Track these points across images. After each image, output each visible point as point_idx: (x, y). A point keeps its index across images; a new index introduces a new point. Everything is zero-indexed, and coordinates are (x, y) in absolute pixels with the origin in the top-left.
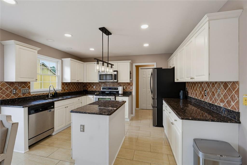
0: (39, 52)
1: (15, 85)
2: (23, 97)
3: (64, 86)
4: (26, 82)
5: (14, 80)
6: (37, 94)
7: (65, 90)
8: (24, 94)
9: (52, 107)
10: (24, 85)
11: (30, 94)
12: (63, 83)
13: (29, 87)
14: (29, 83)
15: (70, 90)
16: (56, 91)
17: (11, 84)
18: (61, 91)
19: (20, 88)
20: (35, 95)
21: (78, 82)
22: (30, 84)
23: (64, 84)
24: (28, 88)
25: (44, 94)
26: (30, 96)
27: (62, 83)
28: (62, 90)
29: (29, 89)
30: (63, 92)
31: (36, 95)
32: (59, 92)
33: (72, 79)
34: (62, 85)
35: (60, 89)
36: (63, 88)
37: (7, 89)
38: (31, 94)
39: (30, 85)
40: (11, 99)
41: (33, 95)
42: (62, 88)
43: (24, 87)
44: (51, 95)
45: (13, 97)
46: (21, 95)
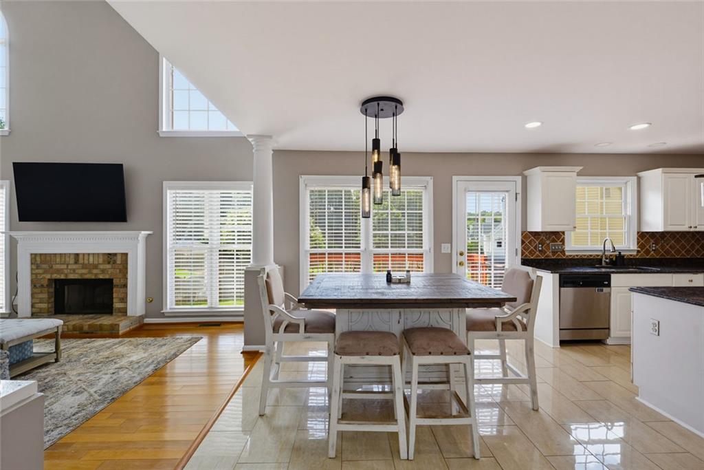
0: (579, 174)
1: (542, 237)
2: (553, 258)
3: (647, 241)
4: (558, 232)
5: (539, 229)
6: (577, 256)
7: (650, 252)
8: (554, 253)
9: (605, 283)
10: (554, 237)
11: (564, 255)
12: (643, 233)
13: (563, 241)
14: (563, 233)
15: (667, 252)
16: (620, 253)
17: (535, 235)
18: (635, 253)
19: (548, 242)
20: (574, 256)
21: (692, 230)
22: (564, 235)
23: (643, 236)
24: (560, 242)
25: (591, 256)
26: (564, 258)
27: (638, 233)
28: (638, 251)
29: (563, 244)
30: (642, 255)
31: (576, 257)
32: (631, 255)
33: (669, 223)
34: (638, 239)
35: (632, 248)
36: (641, 246)
37: (530, 243)
38: (567, 254)
39: (564, 238)
40: (535, 259)
41: (570, 256)
42: (639, 247)
43: (554, 241)
44: (607, 260)
45: (538, 256)
46: (551, 254)
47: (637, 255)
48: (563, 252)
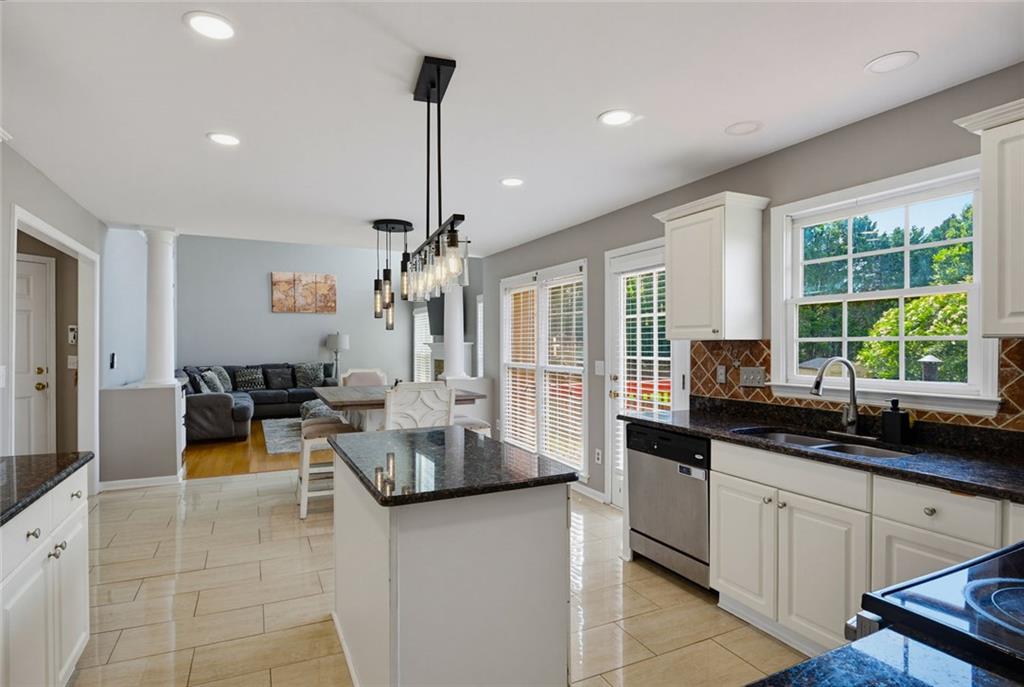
1: (724, 353)
2: (746, 400)
4: (756, 342)
6: (800, 401)
8: (749, 389)
9: (697, 456)
10: (748, 352)
11: (770, 395)
13: (767, 363)
14: (768, 343)
16: (895, 403)
17: (713, 349)
18: (991, 413)
19: (736, 364)
20: (792, 401)
22: (769, 347)
24: (761, 365)
26: (769, 402)
29: (768, 370)
31: (797, 405)
34: (1002, 365)
35: (983, 396)
37: (705, 363)
38: (776, 394)
39: (769, 355)
41: (784, 399)
42: (1007, 393)
43: (748, 363)
45: (718, 393)
46: (741, 391)
47: (998, 420)
48: (768, 390)
